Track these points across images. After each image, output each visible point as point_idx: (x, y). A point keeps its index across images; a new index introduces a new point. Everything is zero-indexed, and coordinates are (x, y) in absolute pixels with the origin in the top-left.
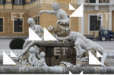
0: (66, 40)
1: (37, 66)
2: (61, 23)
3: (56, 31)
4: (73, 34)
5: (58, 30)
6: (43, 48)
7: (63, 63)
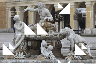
0: (60, 35)
1: (52, 58)
2: (48, 20)
3: (46, 27)
4: (68, 30)
5: (49, 26)
6: (35, 42)
7: (71, 55)
